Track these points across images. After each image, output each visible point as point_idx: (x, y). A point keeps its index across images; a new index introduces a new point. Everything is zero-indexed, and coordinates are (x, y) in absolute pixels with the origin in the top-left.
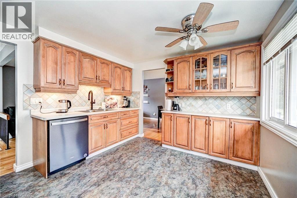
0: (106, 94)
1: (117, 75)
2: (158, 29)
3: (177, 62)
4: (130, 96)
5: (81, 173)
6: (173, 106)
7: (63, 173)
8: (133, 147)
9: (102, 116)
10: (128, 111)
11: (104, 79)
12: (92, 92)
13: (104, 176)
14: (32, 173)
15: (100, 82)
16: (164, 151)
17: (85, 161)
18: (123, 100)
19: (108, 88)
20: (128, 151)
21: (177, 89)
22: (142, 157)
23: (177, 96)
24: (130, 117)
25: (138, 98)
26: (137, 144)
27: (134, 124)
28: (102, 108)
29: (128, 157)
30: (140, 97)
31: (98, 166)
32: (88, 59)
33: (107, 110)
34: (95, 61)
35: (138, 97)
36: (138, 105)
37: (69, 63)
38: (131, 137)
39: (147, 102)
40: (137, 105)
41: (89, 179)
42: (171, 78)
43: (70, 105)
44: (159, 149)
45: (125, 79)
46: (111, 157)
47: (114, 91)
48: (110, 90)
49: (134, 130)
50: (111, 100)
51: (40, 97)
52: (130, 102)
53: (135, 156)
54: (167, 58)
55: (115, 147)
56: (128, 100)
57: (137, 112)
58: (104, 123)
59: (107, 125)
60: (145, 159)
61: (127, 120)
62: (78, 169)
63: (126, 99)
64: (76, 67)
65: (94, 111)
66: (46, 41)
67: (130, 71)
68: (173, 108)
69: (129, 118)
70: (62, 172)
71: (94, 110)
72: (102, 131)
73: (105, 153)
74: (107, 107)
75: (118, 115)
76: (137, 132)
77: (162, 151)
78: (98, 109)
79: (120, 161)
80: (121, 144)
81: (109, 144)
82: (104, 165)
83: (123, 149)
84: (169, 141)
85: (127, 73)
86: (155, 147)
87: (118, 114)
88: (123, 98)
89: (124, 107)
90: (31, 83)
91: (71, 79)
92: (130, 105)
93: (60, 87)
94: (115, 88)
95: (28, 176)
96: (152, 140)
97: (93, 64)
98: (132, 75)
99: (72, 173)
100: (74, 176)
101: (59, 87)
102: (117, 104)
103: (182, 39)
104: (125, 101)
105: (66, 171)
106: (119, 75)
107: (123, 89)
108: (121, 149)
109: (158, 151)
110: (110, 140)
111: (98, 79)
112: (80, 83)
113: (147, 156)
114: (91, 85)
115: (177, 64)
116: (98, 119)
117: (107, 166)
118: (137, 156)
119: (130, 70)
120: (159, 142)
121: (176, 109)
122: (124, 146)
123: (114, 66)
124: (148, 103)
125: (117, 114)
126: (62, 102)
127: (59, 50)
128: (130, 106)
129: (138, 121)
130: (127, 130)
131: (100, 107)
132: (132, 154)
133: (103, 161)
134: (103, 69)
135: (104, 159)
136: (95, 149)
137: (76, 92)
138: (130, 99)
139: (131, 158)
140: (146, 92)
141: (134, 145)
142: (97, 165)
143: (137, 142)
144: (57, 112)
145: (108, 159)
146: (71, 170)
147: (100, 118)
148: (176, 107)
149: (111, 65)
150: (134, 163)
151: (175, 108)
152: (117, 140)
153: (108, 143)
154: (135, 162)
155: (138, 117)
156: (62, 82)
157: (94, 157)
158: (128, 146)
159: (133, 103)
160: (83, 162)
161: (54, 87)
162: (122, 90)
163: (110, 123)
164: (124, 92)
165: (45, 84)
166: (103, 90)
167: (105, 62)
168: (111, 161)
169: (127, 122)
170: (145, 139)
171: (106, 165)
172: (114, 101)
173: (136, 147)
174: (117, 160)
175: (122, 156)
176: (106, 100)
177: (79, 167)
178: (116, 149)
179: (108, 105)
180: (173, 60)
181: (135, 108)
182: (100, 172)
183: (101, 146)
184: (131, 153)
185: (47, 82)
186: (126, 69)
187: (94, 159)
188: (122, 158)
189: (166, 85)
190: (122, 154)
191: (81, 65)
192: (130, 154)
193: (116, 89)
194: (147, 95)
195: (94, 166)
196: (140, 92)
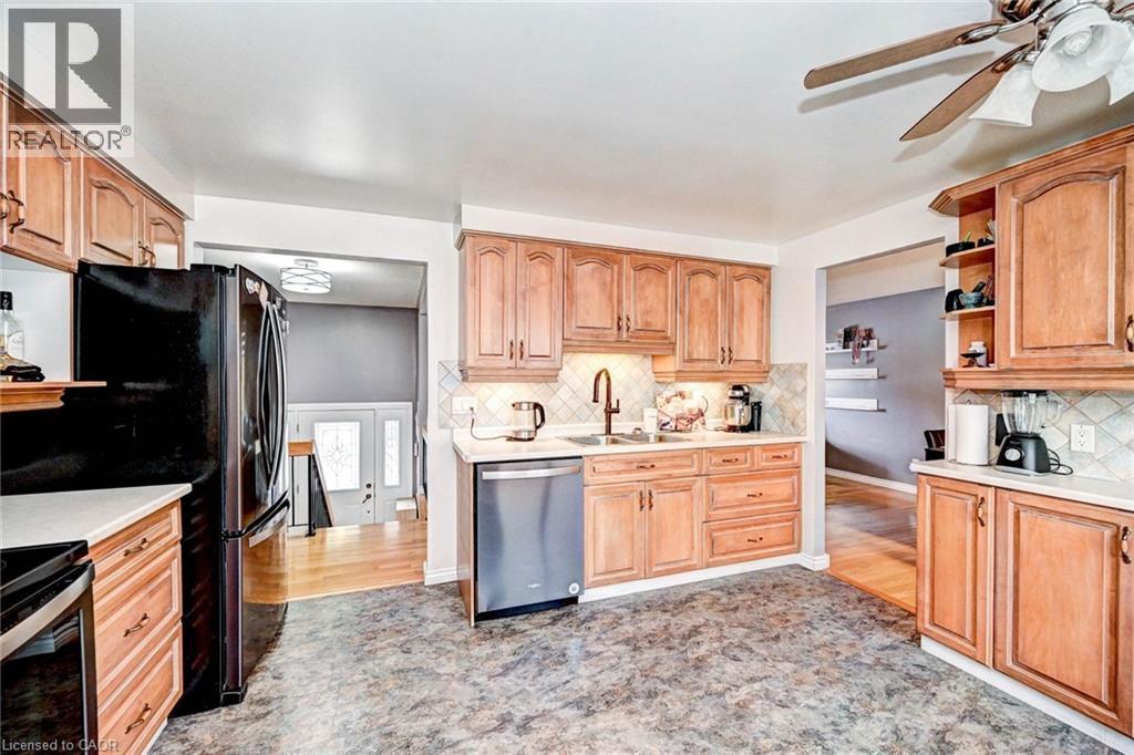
0: (661, 380)
1: (697, 303)
2: (815, 78)
3: (1022, 195)
4: (761, 383)
5: (554, 645)
6: (998, 443)
7: (510, 625)
8: (762, 608)
9: (631, 463)
10: (746, 449)
11: (647, 324)
12: (607, 374)
13: (614, 685)
14: (452, 598)
15: (631, 337)
16: (927, 679)
17: (574, 608)
18: (727, 401)
19: (665, 356)
20: (733, 616)
21: (1021, 347)
22: (788, 667)
23: (1018, 385)
24: (756, 474)
25: (796, 394)
26: (784, 595)
27: (776, 505)
28: (646, 430)
29: (726, 642)
30: (805, 389)
31: (608, 639)
32: (591, 266)
33: (661, 439)
34: (616, 267)
35: (799, 389)
36: (799, 421)
37: (534, 289)
38: (757, 558)
39: (872, 404)
40: (793, 424)
41: (568, 678)
42: (977, 290)
43: (543, 420)
44: (897, 659)
45: (733, 315)
46: (658, 622)
47: (688, 367)
48: (671, 364)
49: (774, 532)
50: (679, 398)
51: (473, 394)
52: (760, 408)
53: (757, 650)
54: (945, 188)
55: (682, 586)
56: (752, 400)
57: (788, 453)
58: (641, 486)
59: (650, 494)
60: (801, 682)
61: (738, 484)
62: (550, 627)
63: (740, 398)
64: (555, 297)
65: (614, 442)
66: (479, 239)
67: (758, 280)
68: (996, 450)
69: (751, 478)
70: (508, 620)
71: (616, 437)
72: (632, 515)
73: (645, 598)
74: (662, 426)
75: (696, 461)
76: (792, 543)
77: (914, 671)
78: (629, 431)
79: (686, 651)
80: (712, 577)
81: (659, 568)
82: (627, 642)
83: (713, 603)
84: (968, 635)
85: (748, 291)
86: (879, 638)
87: (695, 456)
88: (730, 393)
89: (732, 429)
90: (455, 357)
91: (541, 337)
92: (763, 420)
93: (511, 363)
94: (689, 355)
95: (442, 603)
96: (867, 597)
97: (608, 279)
98: (769, 293)
99: (530, 635)
100: (533, 649)
101: (510, 365)
102: (703, 415)
103: (1006, 69)
104: (739, 406)
105: (519, 623)
106: (707, 301)
107: (728, 355)
108: (707, 600)
109: (889, 667)
110: (666, 556)
111: (625, 328)
112: (568, 346)
113: (817, 673)
114: (602, 349)
115: (1020, 208)
116: (619, 473)
117: (634, 650)
118: (764, 652)
119: (760, 274)
120: (906, 618)
121: (1019, 464)
122: (721, 589)
123: (689, 270)
124: (879, 410)
125: (692, 460)
126: (520, 409)
127: (510, 257)
128: (762, 428)
129: (797, 493)
130: (742, 527)
131: (639, 425)
132: (747, 636)
133: (628, 629)
134: (643, 288)
135: (633, 622)
136: (608, 576)
137: (557, 376)
138: (763, 395)
139: (736, 652)
140: (864, 358)
141: (768, 597)
142: (603, 636)
143: (787, 591)
144: (510, 439)
145: (650, 623)
146: (530, 624)
147: (624, 467)
148: (1019, 447)
149: (673, 268)
150: (741, 681)
151: (1013, 455)
152: (695, 562)
153: (657, 565)
154: (746, 676)
155: (795, 477)
156: (518, 350)
157: (604, 600)
158: (740, 597)
159: (777, 412)
160: (566, 609)
161: (497, 366)
162: (722, 362)
163: (665, 489)
164: (730, 367)
165: (476, 360)
166: (648, 362)
167: (651, 264)
168: (653, 635)
169: (741, 491)
170: (832, 583)
171: (633, 643)
172: (692, 404)
173: (773, 608)
174: (676, 642)
175: (700, 633)
176: (659, 400)
177: (555, 621)
178: (685, 593)
179: (668, 420)
180: (994, 189)
181: (782, 434)
182: (607, 666)
183: (630, 569)
184: (742, 629)
185: (483, 352)
186: (740, 271)
187: (601, 607)
188: (699, 638)
189: (952, 329)
190: (705, 625)
191: (569, 287)
192: (736, 631)
193: (695, 357)
194: (872, 372)
195: (595, 637)
196: (806, 365)
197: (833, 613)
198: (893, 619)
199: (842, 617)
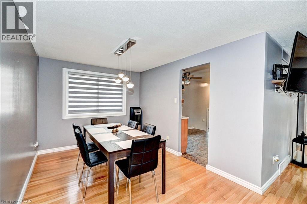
86: (193, 153)
96: (195, 161)
120: (186, 157)
197: (202, 156)
198: (190, 156)
199: (200, 155)
